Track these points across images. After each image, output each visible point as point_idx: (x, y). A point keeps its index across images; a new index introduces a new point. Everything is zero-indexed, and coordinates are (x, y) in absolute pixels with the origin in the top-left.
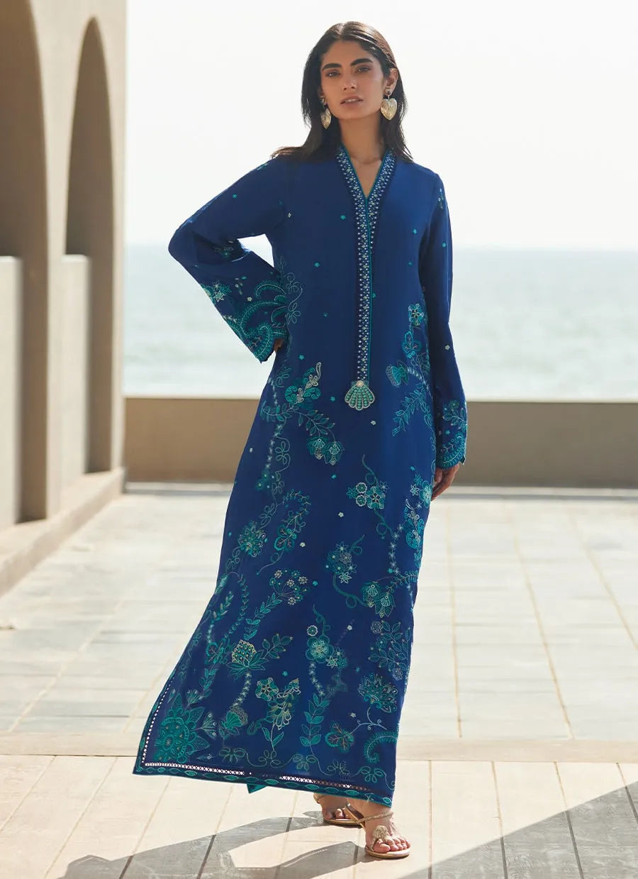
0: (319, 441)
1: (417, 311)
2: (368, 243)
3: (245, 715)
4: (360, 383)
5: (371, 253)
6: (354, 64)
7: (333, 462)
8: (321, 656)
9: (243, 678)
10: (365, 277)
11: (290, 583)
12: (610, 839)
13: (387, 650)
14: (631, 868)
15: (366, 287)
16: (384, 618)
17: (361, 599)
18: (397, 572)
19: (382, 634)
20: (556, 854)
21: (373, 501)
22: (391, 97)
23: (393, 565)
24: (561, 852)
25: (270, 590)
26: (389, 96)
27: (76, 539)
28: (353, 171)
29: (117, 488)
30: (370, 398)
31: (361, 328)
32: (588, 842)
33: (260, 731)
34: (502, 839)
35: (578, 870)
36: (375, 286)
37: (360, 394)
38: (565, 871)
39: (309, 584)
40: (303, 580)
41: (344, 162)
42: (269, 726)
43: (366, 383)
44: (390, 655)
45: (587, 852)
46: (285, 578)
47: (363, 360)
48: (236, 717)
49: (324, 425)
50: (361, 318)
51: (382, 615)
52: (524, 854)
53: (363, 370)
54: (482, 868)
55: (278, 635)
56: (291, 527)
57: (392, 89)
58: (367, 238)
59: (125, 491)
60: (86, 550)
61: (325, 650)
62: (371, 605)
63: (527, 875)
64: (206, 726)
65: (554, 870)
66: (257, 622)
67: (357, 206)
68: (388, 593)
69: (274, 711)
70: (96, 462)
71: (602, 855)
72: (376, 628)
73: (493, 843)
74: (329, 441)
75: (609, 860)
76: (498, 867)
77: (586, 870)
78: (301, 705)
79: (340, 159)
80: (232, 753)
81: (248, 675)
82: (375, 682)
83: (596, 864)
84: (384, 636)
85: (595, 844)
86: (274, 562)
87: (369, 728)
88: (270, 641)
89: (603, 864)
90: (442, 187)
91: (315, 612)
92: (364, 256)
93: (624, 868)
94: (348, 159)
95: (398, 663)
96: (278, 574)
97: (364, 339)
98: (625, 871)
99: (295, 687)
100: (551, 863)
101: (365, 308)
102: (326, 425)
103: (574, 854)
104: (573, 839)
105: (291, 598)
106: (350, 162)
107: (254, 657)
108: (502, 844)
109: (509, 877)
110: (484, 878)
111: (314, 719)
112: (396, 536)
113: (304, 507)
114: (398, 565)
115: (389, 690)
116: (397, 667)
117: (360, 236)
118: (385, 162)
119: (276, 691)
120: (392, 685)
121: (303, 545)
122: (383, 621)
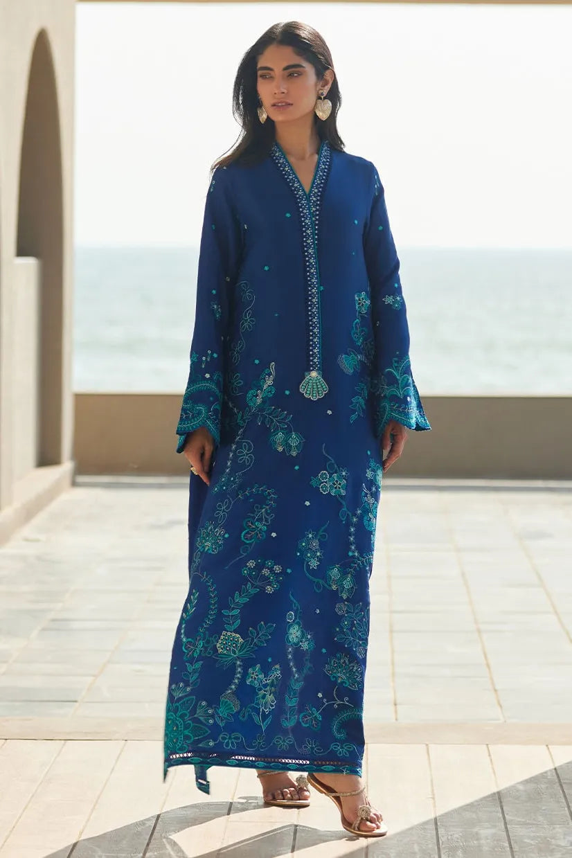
0: (280, 435)
1: (363, 299)
2: (313, 238)
3: (238, 702)
4: (314, 374)
5: (316, 247)
6: (286, 69)
7: (294, 454)
8: (295, 640)
9: (234, 667)
10: (312, 271)
11: (266, 572)
12: (541, 818)
13: (351, 629)
14: (558, 846)
15: (313, 281)
16: (347, 599)
17: (326, 582)
18: (356, 554)
19: (346, 615)
20: (487, 833)
21: (336, 488)
22: (325, 98)
23: (353, 548)
24: (493, 831)
25: (245, 580)
26: (322, 97)
27: (27, 531)
28: (292, 170)
29: (67, 481)
30: (324, 388)
31: (311, 320)
32: (520, 821)
33: (250, 716)
34: (436, 819)
35: (508, 849)
36: (322, 280)
37: (313, 384)
38: (496, 849)
39: (283, 573)
40: (277, 569)
41: (281, 161)
42: (257, 711)
43: (319, 374)
44: (354, 635)
45: (517, 831)
46: (259, 567)
47: (315, 351)
48: (229, 705)
49: (282, 419)
50: (310, 311)
51: (345, 597)
52: (457, 833)
53: (315, 360)
54: (416, 848)
55: (262, 623)
56: (260, 520)
57: (326, 91)
58: (312, 233)
59: (74, 484)
60: (37, 541)
61: (299, 634)
62: (334, 587)
63: (460, 853)
64: (199, 713)
65: (486, 848)
66: (236, 612)
67: (300, 202)
68: (349, 576)
69: (260, 696)
70: (47, 456)
71: (532, 834)
72: (341, 609)
73: (426, 823)
74: (288, 432)
75: (539, 839)
76: (432, 845)
77: (516, 848)
78: (281, 689)
79: (277, 159)
80: (230, 738)
81: (238, 663)
82: (342, 661)
83: (526, 842)
84: (348, 616)
85: (525, 824)
86: (245, 554)
87: (336, 706)
88: (256, 629)
89: (532, 842)
90: (377, 174)
91: (292, 598)
92: (310, 251)
93: (554, 847)
94: (284, 158)
95: (361, 642)
96: (251, 564)
97: (315, 330)
98: (554, 849)
99: (277, 673)
100: (483, 842)
101: (314, 300)
102: (285, 418)
103: (505, 833)
104: (504, 818)
105: (268, 587)
106: (287, 161)
107: (241, 646)
108: (436, 824)
109: (443, 856)
110: (418, 857)
111: (292, 702)
112: (355, 520)
113: (270, 500)
114: (357, 548)
115: (355, 668)
116: (360, 645)
117: (305, 232)
118: (321, 156)
119: (261, 676)
120: (357, 663)
121: (274, 535)
122: (346, 603)
